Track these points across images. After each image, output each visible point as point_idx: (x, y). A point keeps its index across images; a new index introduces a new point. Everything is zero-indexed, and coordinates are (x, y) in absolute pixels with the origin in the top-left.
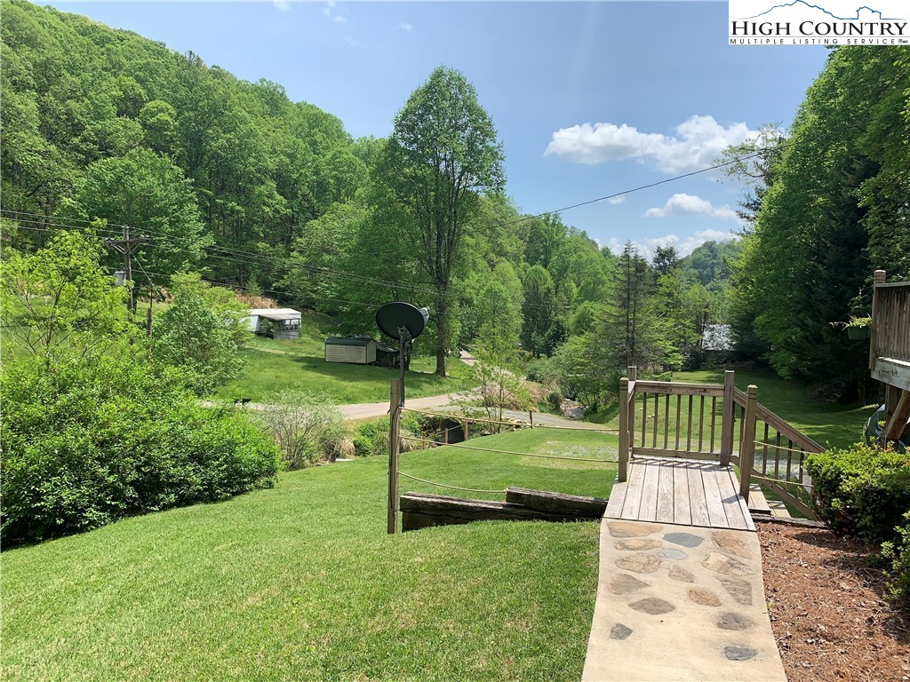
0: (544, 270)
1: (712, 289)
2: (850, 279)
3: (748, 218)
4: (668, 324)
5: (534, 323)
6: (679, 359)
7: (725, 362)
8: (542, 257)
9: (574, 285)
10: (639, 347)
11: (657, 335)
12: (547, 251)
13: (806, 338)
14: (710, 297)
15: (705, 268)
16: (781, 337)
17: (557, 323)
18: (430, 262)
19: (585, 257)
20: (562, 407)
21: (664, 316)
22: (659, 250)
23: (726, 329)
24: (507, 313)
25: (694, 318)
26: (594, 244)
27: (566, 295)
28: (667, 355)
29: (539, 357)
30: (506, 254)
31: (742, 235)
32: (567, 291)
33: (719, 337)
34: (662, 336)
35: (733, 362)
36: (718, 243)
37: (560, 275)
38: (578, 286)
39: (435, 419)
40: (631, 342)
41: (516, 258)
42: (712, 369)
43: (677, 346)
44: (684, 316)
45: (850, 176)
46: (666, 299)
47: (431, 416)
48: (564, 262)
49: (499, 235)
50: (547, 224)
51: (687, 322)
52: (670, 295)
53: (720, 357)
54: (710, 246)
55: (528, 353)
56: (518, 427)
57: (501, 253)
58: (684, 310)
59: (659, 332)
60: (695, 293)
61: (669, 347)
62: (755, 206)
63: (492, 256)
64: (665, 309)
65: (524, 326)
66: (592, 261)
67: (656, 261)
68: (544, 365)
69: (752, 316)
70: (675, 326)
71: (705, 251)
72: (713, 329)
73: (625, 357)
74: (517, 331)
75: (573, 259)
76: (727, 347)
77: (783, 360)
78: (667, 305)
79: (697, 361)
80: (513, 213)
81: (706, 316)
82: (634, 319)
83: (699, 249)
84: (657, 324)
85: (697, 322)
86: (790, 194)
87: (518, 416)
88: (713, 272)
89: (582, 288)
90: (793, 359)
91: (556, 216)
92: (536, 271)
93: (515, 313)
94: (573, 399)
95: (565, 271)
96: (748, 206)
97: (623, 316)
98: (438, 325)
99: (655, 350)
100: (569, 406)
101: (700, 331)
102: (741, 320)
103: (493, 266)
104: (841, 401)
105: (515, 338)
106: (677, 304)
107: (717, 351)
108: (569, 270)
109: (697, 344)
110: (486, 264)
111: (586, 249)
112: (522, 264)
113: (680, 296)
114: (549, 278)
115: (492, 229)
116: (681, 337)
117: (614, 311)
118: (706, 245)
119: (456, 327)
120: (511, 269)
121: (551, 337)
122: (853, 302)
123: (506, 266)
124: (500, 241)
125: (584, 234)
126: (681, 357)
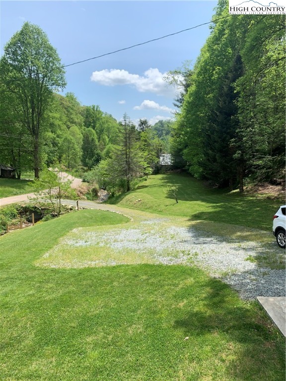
0: (93, 130)
1: (162, 140)
2: (228, 131)
3: (178, 106)
4: (145, 154)
5: (88, 154)
6: (150, 170)
7: (169, 170)
8: (92, 124)
9: (107, 137)
10: (132, 166)
11: (140, 160)
12: (94, 122)
13: (208, 160)
14: (162, 142)
15: (159, 131)
16: (195, 159)
17: (97, 154)
18: (28, 123)
19: (111, 125)
20: (99, 194)
21: (143, 150)
22: (141, 121)
23: (169, 156)
24: (75, 150)
25: (156, 151)
26: (115, 120)
27: (103, 141)
28: (145, 169)
29: (90, 170)
30: (75, 123)
31: (175, 114)
32: (104, 140)
33: (166, 159)
34: (143, 160)
35: (172, 170)
36: (164, 121)
37: (100, 133)
38: (109, 137)
39: (26, 207)
40: (128, 163)
41: (80, 125)
42: (164, 173)
43: (149, 164)
44: (152, 151)
45: (227, 81)
46: (144, 143)
47: (24, 206)
48: (102, 127)
49: (71, 114)
50: (94, 110)
51: (153, 153)
52: (145, 141)
53: (167, 168)
54: (161, 122)
55: (85, 168)
56: (71, 209)
57: (73, 122)
58: (151, 148)
59: (141, 158)
60: (156, 141)
61: (146, 165)
62: (181, 101)
63: (68, 123)
64: (143, 147)
65: (83, 156)
66: (114, 127)
67: (140, 126)
68: (89, 175)
69: (181, 150)
70: (148, 155)
71: (159, 124)
72: (164, 156)
73: (126, 171)
74: (80, 158)
75: (106, 126)
76: (169, 163)
77: (197, 170)
78: (144, 145)
79: (158, 170)
80: (78, 104)
81: (161, 150)
82: (129, 152)
83: (157, 123)
84: (140, 154)
85: (157, 153)
86: (198, 91)
87: (72, 203)
88: (162, 133)
89: (110, 139)
90: (201, 170)
91: (98, 106)
92: (89, 130)
93: (78, 150)
94: (105, 190)
95: (103, 131)
96: (178, 100)
97: (124, 150)
98: (34, 156)
99: (140, 167)
100: (103, 194)
101: (158, 157)
102: (175, 152)
103: (69, 128)
104: (219, 187)
105: (79, 161)
106: (149, 145)
107: (165, 166)
108: (104, 131)
109: (157, 162)
110: (65, 127)
111: (112, 122)
112: (83, 127)
113: (150, 142)
114: (95, 134)
115: (68, 111)
116: (151, 159)
117: (120, 148)
118: (159, 121)
119: (45, 157)
120: (77, 130)
121: (95, 161)
122: (230, 142)
123: (75, 128)
124: (72, 116)
125: (111, 116)
126: (151, 169)
